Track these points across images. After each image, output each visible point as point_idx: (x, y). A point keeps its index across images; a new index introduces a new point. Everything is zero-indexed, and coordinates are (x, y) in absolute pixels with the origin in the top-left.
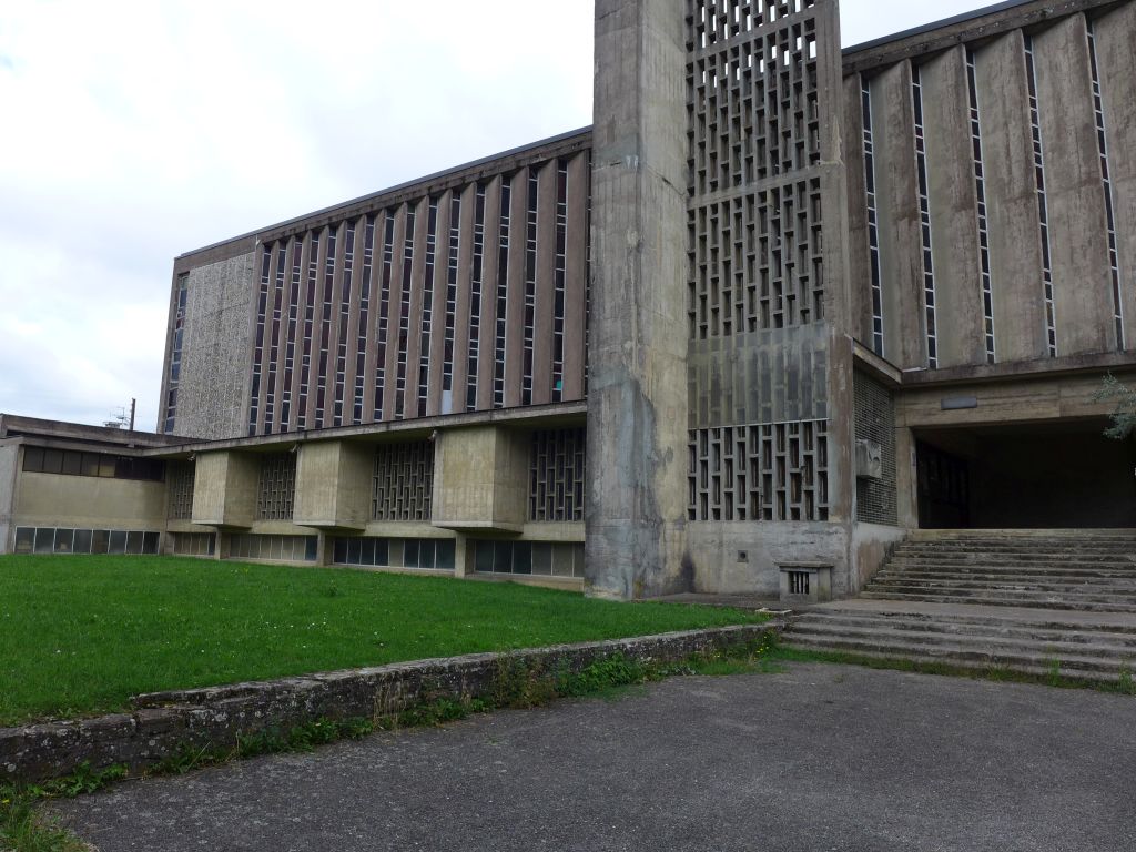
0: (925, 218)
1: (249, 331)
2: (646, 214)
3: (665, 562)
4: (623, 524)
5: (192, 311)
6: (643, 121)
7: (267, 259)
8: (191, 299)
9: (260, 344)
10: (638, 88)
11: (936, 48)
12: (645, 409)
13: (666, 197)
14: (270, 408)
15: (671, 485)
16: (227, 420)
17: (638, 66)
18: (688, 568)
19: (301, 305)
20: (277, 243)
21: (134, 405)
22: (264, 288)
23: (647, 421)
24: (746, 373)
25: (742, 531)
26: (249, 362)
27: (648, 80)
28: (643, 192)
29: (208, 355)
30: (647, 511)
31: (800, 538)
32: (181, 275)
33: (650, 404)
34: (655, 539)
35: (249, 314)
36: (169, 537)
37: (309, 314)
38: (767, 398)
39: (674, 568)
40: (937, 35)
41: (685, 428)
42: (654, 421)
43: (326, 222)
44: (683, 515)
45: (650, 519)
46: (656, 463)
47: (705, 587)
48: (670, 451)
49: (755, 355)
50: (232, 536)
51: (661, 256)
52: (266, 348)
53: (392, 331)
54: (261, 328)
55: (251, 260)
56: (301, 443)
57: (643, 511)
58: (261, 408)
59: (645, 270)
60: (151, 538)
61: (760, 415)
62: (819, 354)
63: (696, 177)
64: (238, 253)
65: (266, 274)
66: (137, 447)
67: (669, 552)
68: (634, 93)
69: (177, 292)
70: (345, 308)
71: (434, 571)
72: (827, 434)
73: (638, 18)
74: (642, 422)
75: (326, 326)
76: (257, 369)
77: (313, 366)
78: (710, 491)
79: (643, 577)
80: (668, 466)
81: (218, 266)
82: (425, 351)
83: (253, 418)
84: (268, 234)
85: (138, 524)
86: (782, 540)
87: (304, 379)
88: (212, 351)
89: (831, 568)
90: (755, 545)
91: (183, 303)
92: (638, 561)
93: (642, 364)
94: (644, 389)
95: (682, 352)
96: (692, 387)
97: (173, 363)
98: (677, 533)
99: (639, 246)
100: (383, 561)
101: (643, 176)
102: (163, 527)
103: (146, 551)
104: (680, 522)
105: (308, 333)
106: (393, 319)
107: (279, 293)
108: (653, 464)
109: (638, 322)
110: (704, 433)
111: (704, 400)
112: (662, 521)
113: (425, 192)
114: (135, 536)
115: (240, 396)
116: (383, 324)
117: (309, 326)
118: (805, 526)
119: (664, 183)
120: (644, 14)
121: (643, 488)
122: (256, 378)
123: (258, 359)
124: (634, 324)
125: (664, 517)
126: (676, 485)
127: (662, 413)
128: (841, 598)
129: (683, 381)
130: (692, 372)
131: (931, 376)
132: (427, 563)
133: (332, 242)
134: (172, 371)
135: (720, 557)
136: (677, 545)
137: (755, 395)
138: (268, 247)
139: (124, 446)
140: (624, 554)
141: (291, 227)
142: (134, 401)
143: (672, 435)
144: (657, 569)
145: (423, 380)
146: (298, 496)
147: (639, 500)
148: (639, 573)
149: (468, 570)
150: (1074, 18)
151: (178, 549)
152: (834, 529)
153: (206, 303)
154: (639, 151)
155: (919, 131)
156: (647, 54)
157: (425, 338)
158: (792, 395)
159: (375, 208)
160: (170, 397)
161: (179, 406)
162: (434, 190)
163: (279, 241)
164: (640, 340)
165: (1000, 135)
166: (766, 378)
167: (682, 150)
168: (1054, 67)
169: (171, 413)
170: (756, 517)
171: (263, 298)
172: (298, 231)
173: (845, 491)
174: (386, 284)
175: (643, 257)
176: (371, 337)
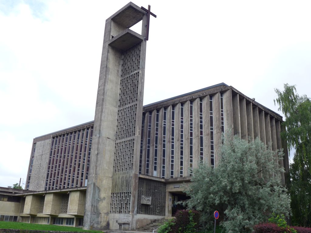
0: (173, 142)
1: (48, 161)
2: (100, 147)
3: (101, 222)
4: (89, 213)
5: (36, 154)
6: (102, 127)
7: (53, 141)
8: (36, 151)
9: (50, 164)
10: (101, 120)
11: (175, 103)
12: (97, 189)
13: (108, 142)
14: (50, 182)
15: (104, 206)
16: (41, 185)
17: (101, 115)
18: (108, 224)
19: (59, 155)
20: (55, 137)
21: (20, 180)
22: (52, 149)
23: (97, 191)
24: (120, 181)
25: (117, 216)
26: (47, 170)
27: (104, 117)
28: (100, 142)
29: (38, 166)
30: (96, 211)
31: (125, 217)
32: (35, 144)
33: (98, 188)
34: (98, 217)
35: (48, 156)
36: (20, 217)
37: (61, 157)
38: (123, 187)
39: (104, 224)
41: (110, 192)
42: (99, 191)
43: (66, 133)
44: (108, 212)
45: (96, 212)
46: (99, 200)
47: (111, 229)
48: (104, 198)
49: (122, 177)
50: (33, 217)
51: (105, 155)
52: (51, 165)
53: (77, 163)
54: (50, 160)
55: (49, 141)
56: (46, 193)
57: (94, 211)
58: (48, 182)
59: (99, 159)
60: (15, 218)
61: (122, 190)
62: (131, 177)
63: (118, 136)
64: (47, 139)
65: (52, 145)
66: (15, 193)
67: (102, 220)
69: (33, 148)
70: (68, 156)
72: (131, 195)
73: (102, 105)
74: (95, 192)
75: (64, 160)
76: (48, 171)
77: (60, 171)
78: (113, 207)
79: (93, 225)
80: (103, 201)
81: (43, 142)
82: (83, 169)
83: (46, 185)
84: (54, 134)
85: (13, 214)
86: (123, 218)
87: (58, 175)
88: (39, 165)
89: (129, 224)
90: (119, 219)
91: (34, 152)
92: (91, 222)
93: (96, 179)
94: (97, 184)
95: (111, 175)
96: (112, 183)
97: (31, 168)
98: (106, 216)
99: (98, 154)
100: (62, 224)
101: (101, 138)
102: (18, 215)
103: (14, 221)
104: (107, 214)
105: (60, 162)
106: (78, 159)
107: (55, 150)
108: (98, 201)
109: (96, 170)
110: (113, 193)
111: (114, 186)
112: (100, 213)
113: (86, 127)
114: (11, 217)
115: (44, 179)
116: (75, 161)
117: (60, 160)
118: (126, 215)
119: (108, 139)
120: (104, 103)
121: (94, 206)
122: (48, 174)
123: (49, 169)
125: (101, 212)
126: (106, 205)
127: (102, 190)
128: (130, 231)
129: (110, 182)
130: (113, 179)
131: (171, 180)
132: (70, 224)
133: (67, 138)
134: (30, 171)
135: (114, 221)
136: (105, 219)
137: (121, 185)
138: (54, 138)
139: (11, 193)
140: (89, 220)
141: (59, 133)
142: (21, 178)
143: (106, 194)
144: (98, 223)
145: (82, 176)
146: (44, 206)
147: (93, 209)
148: (92, 224)
149: (76, 225)
150: (198, 99)
151: (22, 221)
152: (130, 215)
153: (39, 152)
154: (100, 133)
155: (173, 122)
156: (104, 111)
157: (84, 165)
158: (127, 186)
159: (76, 130)
160: (29, 178)
161: (30, 181)
163: (57, 137)
164: (96, 174)
165: (186, 124)
166: (123, 182)
167: (115, 130)
168: (195, 109)
169: (29, 183)
170: (119, 213)
171: (51, 152)
172: (60, 134)
173: (133, 207)
174: (77, 150)
175: (99, 156)
176: (73, 164)
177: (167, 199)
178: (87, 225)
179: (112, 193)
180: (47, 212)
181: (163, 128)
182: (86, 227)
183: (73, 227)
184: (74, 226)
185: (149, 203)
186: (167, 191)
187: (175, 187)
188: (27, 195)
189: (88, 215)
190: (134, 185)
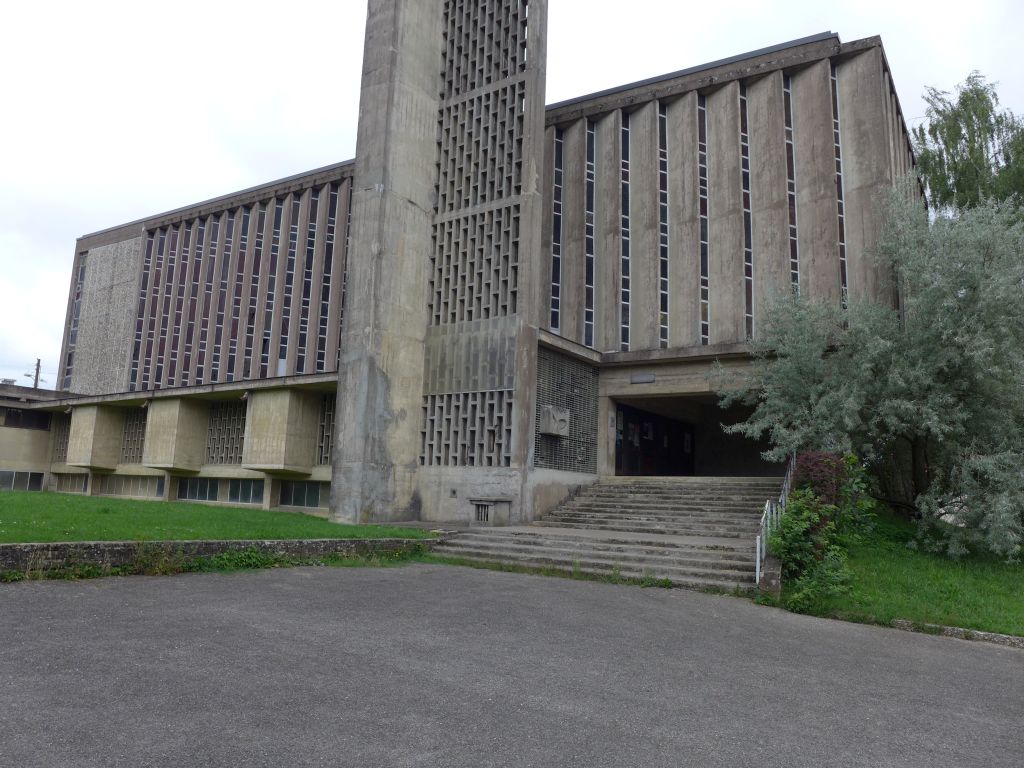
0: (626, 234)
1: (133, 305)
2: (389, 229)
3: (394, 496)
4: (357, 466)
5: (89, 285)
6: (391, 158)
7: (150, 244)
8: (89, 274)
9: (141, 315)
10: (387, 132)
11: (638, 101)
12: (379, 379)
13: (410, 215)
14: (147, 370)
15: (403, 439)
16: (114, 379)
17: (388, 114)
18: (416, 502)
19: (174, 284)
20: (158, 230)
21: (38, 365)
22: (147, 268)
23: (381, 388)
24: (463, 353)
25: (454, 474)
26: (132, 331)
27: (397, 124)
28: (388, 211)
29: (100, 323)
30: (377, 457)
31: (491, 479)
32: (82, 254)
33: (384, 376)
34: (385, 478)
35: (134, 289)
36: (52, 477)
37: (181, 292)
38: (475, 373)
39: (403, 501)
40: (643, 90)
41: (421, 392)
42: (388, 388)
43: (197, 215)
44: (414, 461)
45: (379, 460)
46: (389, 419)
47: (428, 516)
48: (403, 412)
49: (470, 339)
50: (101, 476)
51: (403, 261)
52: (146, 319)
53: (244, 308)
54: (143, 302)
55: (138, 243)
56: (151, 400)
57: (373, 456)
58: (140, 369)
59: (385, 273)
60: (36, 479)
61: (471, 385)
62: (512, 339)
63: (441, 199)
64: (128, 237)
65: (148, 256)
66: (29, 401)
67: (398, 489)
68: (383, 136)
69: (78, 268)
70: (209, 288)
71: (250, 504)
72: (513, 401)
73: (391, 77)
74: (376, 388)
75: (193, 302)
76: (138, 336)
77: (182, 336)
78: (435, 443)
79: (371, 507)
80: (401, 423)
81: (111, 247)
82: (268, 326)
83: (134, 378)
84: (152, 222)
85: (27, 467)
86: (480, 481)
87: (175, 346)
88: (103, 320)
89: (510, 502)
90: (462, 485)
91: (82, 278)
92: (367, 494)
93: (378, 344)
94: (379, 363)
95: (420, 335)
96: (427, 362)
97: (72, 329)
98: (408, 475)
99: (380, 254)
100: (213, 497)
101: (388, 199)
102: (47, 469)
103: (30, 489)
104: (411, 467)
105: (179, 308)
106: (245, 298)
107: (158, 273)
108: (385, 421)
109: (375, 313)
110: (434, 397)
111: (434, 372)
112: (392, 465)
113: (273, 194)
114: (21, 476)
115: (124, 360)
116: (237, 302)
117: (180, 302)
118: (495, 470)
119: (409, 204)
120: (397, 73)
121: (374, 439)
122: (137, 345)
123: (139, 328)
124: (372, 313)
125: (394, 462)
126: (408, 438)
127: (396, 383)
128: (516, 525)
129: (420, 358)
130: (428, 351)
131: (622, 357)
132: (246, 499)
133: (201, 232)
134: (70, 336)
135: (439, 493)
136: (407, 484)
137: (468, 369)
138: (151, 233)
139: (17, 399)
140: (356, 489)
141: (169, 218)
142: (39, 360)
143: (406, 398)
144: (385, 501)
145: (265, 349)
146: (147, 443)
147: (369, 449)
148: (367, 503)
149: (273, 503)
150: (732, 84)
151: (60, 487)
152: (514, 473)
153: (100, 279)
154: (385, 180)
155: (625, 166)
156: (398, 104)
157: (268, 315)
158: (492, 371)
159: (235, 205)
160: (68, 358)
161: (74, 366)
162: (280, 193)
163: (161, 229)
164: (377, 326)
165: (679, 171)
166: (476, 356)
167: (430, 178)
168: (718, 122)
169: (69, 372)
170: (464, 463)
171: (146, 277)
172: (175, 221)
173: (524, 444)
174: (241, 269)
175: (384, 262)
176: (228, 313)
177: (601, 420)
178: (347, 508)
179: (426, 398)
180: (159, 459)
181: (586, 188)
182: (346, 512)
183: (259, 511)
184: (266, 504)
185: (564, 431)
186: (601, 392)
187: (636, 379)
188: (75, 407)
189: (350, 470)
190: (525, 366)
